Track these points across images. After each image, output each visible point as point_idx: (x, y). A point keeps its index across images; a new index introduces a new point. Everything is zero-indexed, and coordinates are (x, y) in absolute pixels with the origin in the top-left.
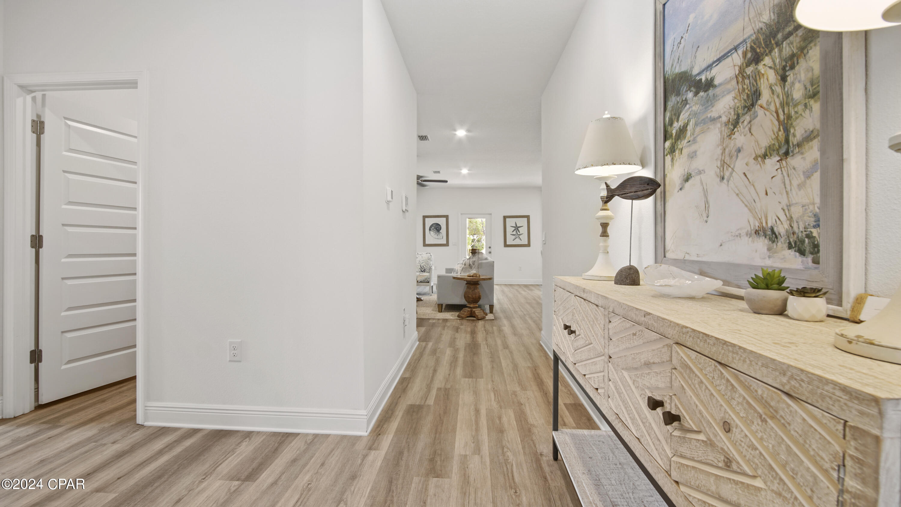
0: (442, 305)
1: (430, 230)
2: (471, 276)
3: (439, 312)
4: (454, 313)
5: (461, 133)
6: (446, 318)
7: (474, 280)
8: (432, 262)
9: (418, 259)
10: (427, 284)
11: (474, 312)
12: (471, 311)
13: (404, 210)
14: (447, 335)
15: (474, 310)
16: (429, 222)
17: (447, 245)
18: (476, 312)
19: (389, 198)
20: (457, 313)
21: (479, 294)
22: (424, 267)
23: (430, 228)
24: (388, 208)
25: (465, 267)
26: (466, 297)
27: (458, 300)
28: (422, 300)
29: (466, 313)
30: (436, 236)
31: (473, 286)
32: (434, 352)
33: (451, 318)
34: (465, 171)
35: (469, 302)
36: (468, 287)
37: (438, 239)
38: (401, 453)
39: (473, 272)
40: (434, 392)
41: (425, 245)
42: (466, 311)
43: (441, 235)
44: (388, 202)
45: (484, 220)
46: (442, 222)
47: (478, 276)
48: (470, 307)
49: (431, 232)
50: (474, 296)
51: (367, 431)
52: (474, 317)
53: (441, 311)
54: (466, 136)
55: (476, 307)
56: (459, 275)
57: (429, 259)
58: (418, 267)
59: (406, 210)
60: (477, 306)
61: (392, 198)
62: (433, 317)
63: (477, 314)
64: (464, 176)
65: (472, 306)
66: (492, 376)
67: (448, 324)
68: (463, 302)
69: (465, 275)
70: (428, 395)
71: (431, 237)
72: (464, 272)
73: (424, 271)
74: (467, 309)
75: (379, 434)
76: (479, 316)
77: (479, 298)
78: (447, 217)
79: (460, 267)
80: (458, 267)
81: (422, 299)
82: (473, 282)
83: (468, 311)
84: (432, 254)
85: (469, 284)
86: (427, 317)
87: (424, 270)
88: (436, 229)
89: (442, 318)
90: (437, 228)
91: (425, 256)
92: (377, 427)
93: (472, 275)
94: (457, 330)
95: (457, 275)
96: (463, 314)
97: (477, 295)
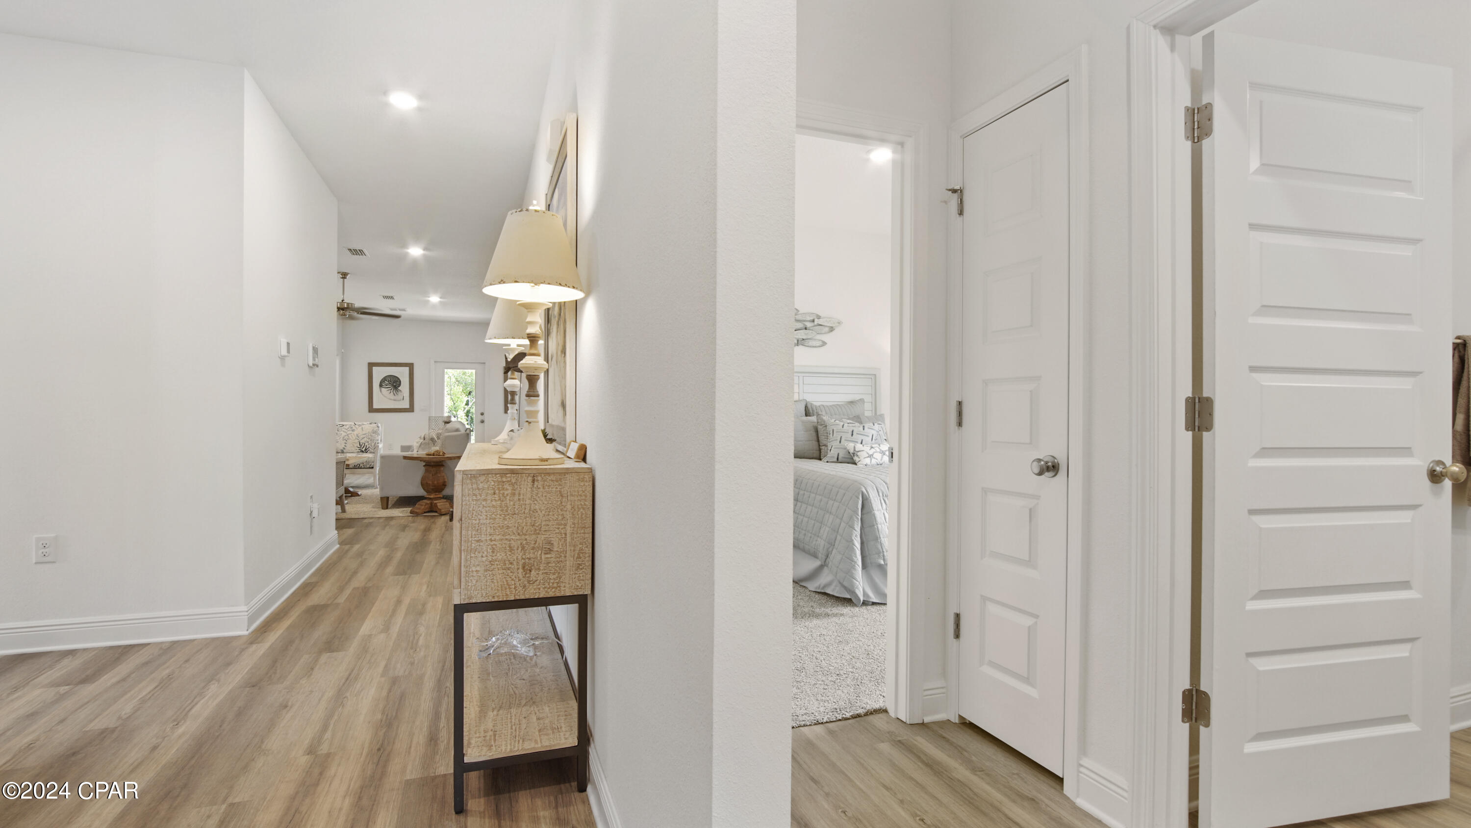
0: (388, 498)
1: (381, 386)
2: (431, 455)
3: (383, 509)
4: (405, 509)
5: (416, 251)
6: (392, 515)
7: (435, 460)
8: (379, 437)
9: (355, 433)
10: (371, 470)
11: (436, 505)
12: (431, 504)
13: (311, 364)
14: (384, 536)
15: (435, 502)
16: (379, 374)
17: (411, 409)
18: (438, 504)
19: (284, 352)
20: (410, 509)
21: (444, 479)
22: (366, 444)
23: (381, 382)
24: (283, 365)
25: (424, 442)
26: (424, 484)
27: (414, 489)
28: (358, 495)
29: (423, 507)
30: (391, 396)
31: (434, 469)
32: (360, 554)
33: (401, 515)
34: (435, 299)
35: (427, 491)
36: (426, 471)
37: (395, 400)
38: (291, 642)
39: (434, 449)
40: (348, 592)
41: (371, 410)
42: (422, 506)
43: (400, 396)
44: (283, 358)
45: (474, 371)
46: (402, 374)
47: (441, 454)
48: (430, 499)
49: (383, 389)
50: (436, 482)
51: (247, 630)
52: (436, 512)
53: (385, 507)
54: (424, 255)
55: (440, 498)
56: (415, 454)
57: (375, 432)
58: (356, 445)
59: (314, 365)
60: (442, 496)
61: (288, 351)
62: (371, 516)
63: (439, 507)
64: (434, 306)
65: (432, 497)
66: (432, 571)
67: (393, 523)
68: (421, 492)
69: (422, 453)
70: (339, 595)
71: (383, 398)
72: (423, 449)
73: (366, 451)
74: (425, 501)
75: (265, 632)
76: (443, 510)
77: (444, 485)
78: (411, 366)
79: (417, 443)
80: (415, 443)
81: (359, 493)
82: (434, 462)
83: (427, 504)
84: (379, 425)
85: (428, 465)
86: (362, 516)
87: (366, 449)
88: (393, 385)
89: (386, 516)
90: (393, 383)
91: (368, 428)
92: (263, 627)
93: (432, 452)
94: (404, 528)
95: (413, 454)
96: (419, 509)
97: (441, 481)
